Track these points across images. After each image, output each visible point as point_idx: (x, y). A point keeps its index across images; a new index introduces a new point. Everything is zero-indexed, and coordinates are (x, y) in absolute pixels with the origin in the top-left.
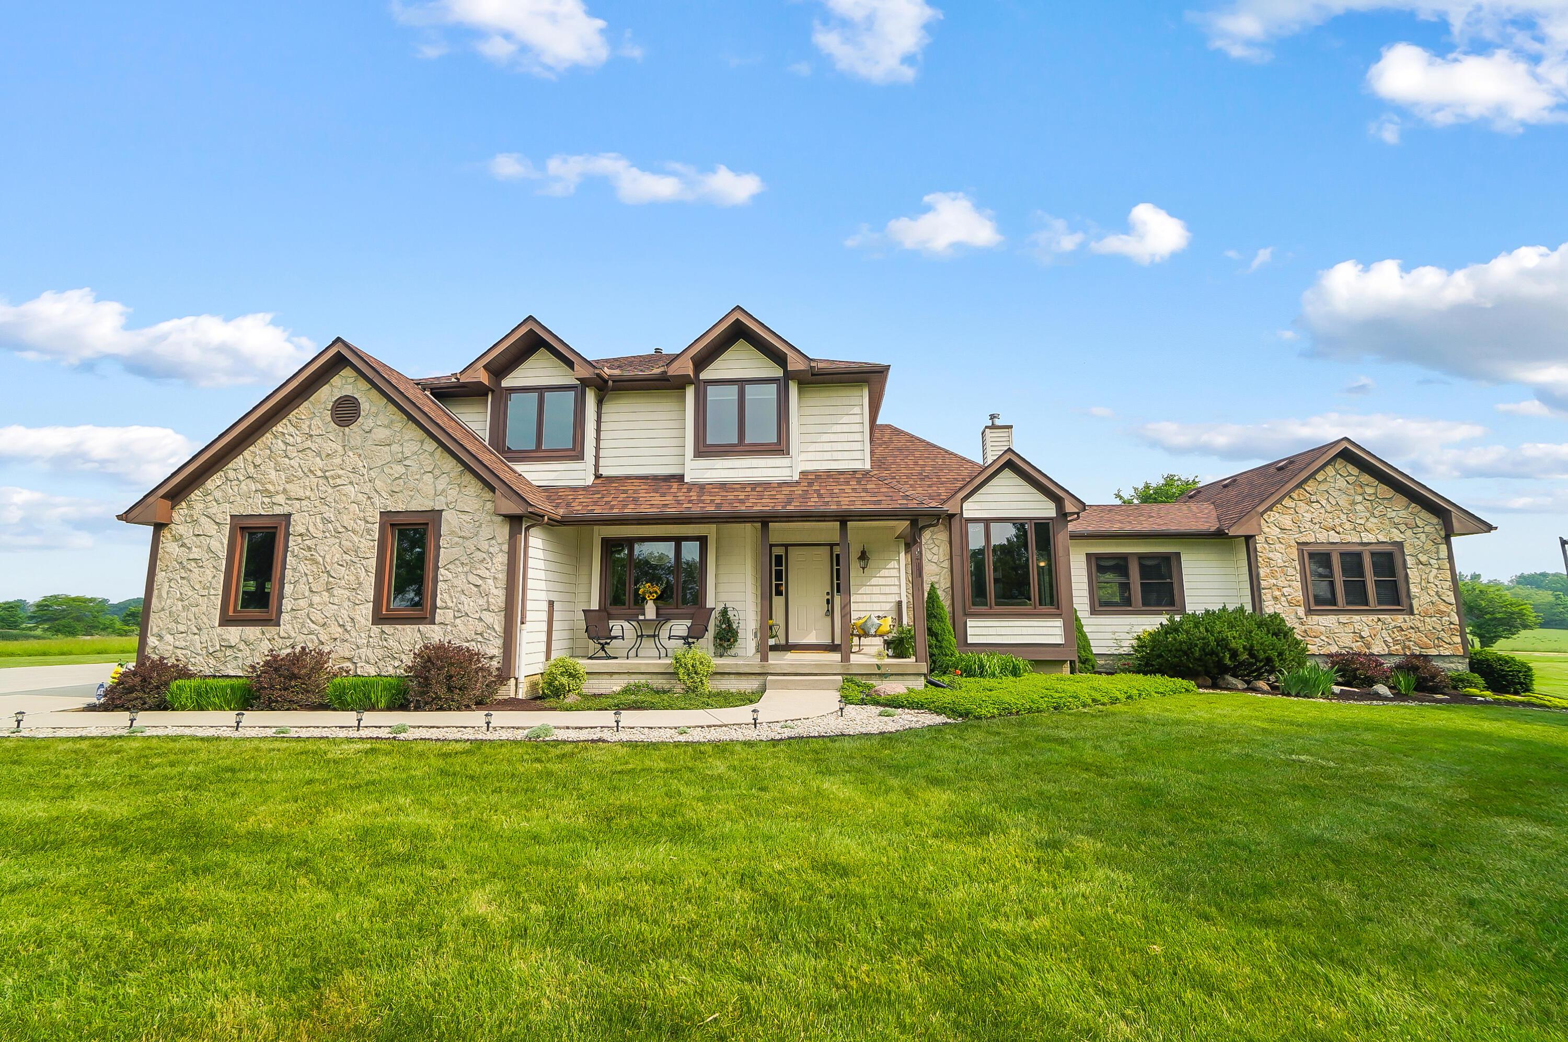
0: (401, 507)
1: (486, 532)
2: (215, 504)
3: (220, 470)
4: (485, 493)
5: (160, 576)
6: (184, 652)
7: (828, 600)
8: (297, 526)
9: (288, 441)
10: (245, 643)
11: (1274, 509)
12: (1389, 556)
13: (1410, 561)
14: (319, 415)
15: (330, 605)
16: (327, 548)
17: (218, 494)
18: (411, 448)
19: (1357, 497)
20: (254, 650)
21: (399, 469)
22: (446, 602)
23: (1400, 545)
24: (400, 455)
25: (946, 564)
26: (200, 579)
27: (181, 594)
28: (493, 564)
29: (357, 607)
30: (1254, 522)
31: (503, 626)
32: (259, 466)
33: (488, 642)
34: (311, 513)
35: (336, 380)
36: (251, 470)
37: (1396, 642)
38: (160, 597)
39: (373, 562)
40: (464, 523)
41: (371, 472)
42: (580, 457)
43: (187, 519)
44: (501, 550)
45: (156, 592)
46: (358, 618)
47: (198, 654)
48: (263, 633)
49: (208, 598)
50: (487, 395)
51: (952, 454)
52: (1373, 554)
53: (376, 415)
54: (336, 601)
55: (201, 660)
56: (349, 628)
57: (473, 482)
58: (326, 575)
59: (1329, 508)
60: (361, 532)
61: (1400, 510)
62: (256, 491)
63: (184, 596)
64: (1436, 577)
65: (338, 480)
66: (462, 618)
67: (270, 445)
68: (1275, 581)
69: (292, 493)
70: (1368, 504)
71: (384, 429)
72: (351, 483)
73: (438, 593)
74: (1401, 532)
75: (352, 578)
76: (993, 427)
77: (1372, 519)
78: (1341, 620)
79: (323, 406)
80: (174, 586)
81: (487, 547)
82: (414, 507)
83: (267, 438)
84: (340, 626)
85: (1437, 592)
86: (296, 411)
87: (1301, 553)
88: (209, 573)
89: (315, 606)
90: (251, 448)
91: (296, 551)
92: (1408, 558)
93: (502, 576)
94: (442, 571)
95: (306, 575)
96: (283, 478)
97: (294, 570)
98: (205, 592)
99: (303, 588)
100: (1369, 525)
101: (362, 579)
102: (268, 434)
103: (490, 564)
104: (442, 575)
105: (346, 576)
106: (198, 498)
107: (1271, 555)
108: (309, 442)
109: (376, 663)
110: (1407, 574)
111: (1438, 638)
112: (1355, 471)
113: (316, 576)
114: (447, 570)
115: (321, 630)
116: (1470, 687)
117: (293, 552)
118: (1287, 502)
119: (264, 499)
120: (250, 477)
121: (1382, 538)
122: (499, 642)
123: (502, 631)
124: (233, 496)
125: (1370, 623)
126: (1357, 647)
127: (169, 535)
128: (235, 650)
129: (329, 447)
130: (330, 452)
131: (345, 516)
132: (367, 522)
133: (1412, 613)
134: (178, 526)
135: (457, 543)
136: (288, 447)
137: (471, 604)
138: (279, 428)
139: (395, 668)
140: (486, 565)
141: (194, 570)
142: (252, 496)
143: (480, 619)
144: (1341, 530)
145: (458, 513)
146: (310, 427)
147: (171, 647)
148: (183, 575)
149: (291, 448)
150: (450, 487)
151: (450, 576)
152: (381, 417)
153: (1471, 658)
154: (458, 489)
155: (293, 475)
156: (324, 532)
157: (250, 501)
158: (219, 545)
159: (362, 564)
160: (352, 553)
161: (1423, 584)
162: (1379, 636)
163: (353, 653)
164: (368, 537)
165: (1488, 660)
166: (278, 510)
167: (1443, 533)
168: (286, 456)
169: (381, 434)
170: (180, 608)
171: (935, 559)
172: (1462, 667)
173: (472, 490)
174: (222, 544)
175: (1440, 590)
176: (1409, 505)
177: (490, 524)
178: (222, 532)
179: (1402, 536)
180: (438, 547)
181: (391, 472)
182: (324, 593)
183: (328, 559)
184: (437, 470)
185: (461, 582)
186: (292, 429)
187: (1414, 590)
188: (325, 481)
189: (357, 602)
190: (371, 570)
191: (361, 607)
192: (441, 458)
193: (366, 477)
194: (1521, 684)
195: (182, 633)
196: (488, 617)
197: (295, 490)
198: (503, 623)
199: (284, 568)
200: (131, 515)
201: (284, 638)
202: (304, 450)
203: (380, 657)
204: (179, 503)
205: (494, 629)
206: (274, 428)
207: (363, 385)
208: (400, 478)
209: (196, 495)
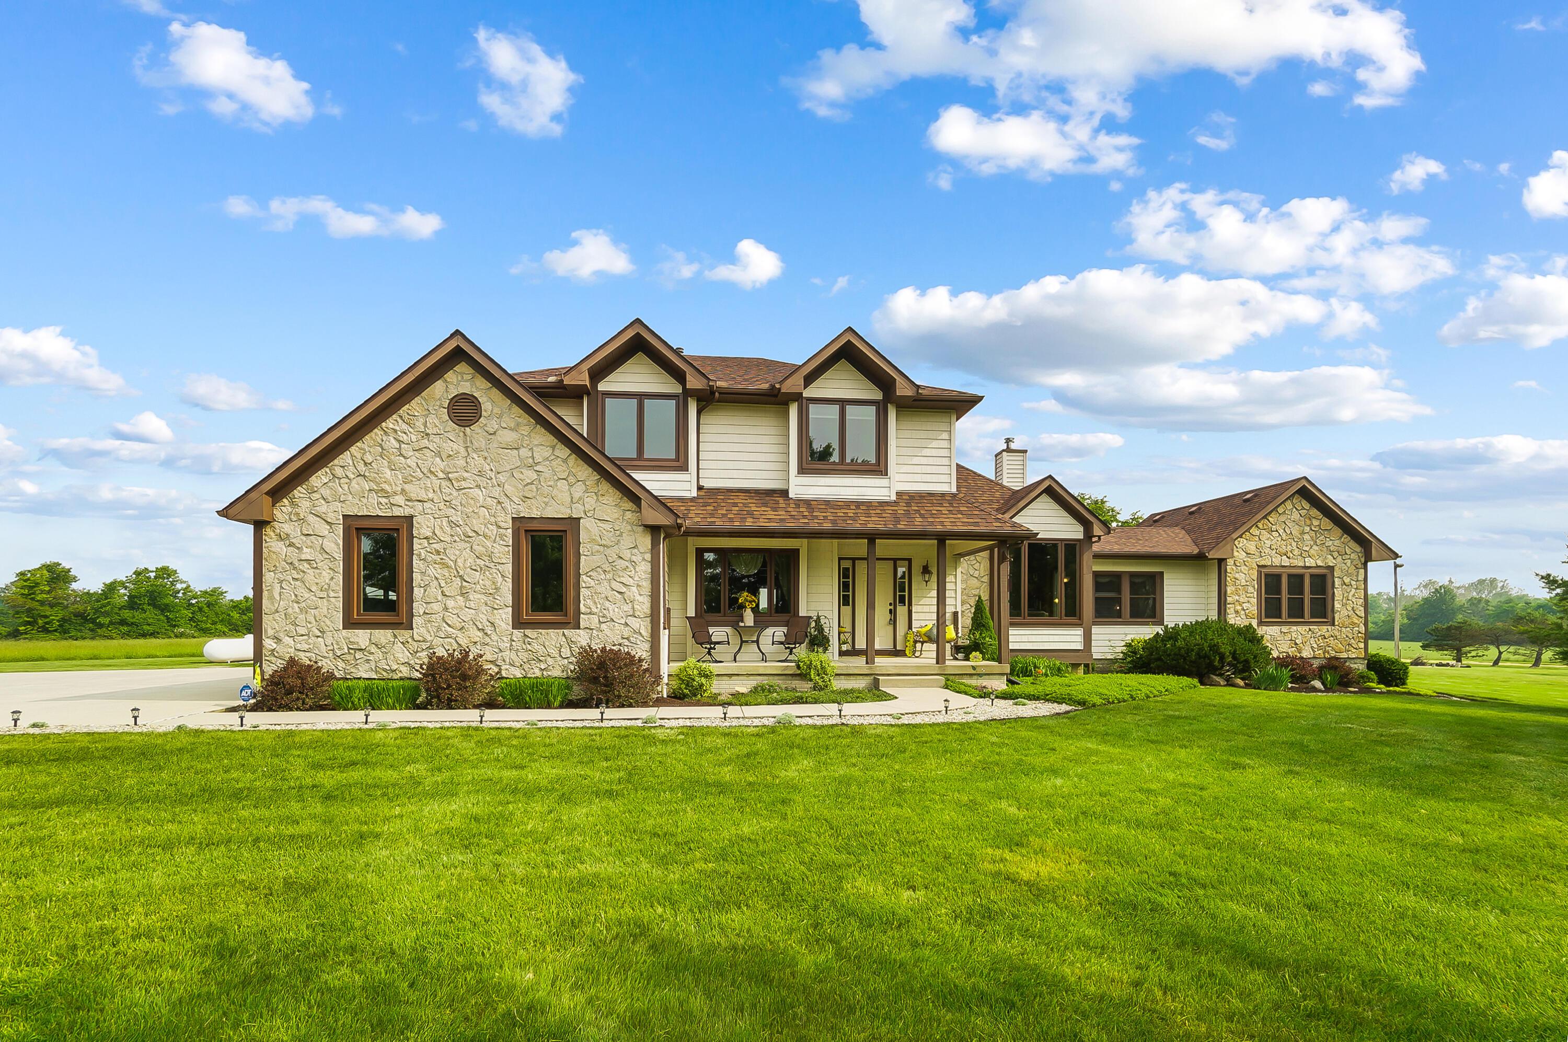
0: (535, 514)
1: (627, 541)
2: (323, 502)
3: (326, 466)
4: (624, 502)
5: (268, 577)
6: (308, 654)
7: (891, 610)
8: (422, 527)
9: (401, 439)
10: (376, 645)
11: (1244, 536)
12: (1323, 577)
13: (1337, 582)
14: (434, 412)
15: (467, 609)
16: (457, 553)
17: (326, 492)
18: (542, 453)
19: (1306, 528)
20: (386, 653)
21: (530, 475)
22: (590, 608)
23: (1331, 569)
24: (531, 460)
25: (986, 579)
26: (316, 581)
27: (296, 596)
28: (636, 572)
29: (495, 611)
30: (1228, 547)
31: (650, 631)
32: (370, 464)
33: (635, 646)
34: (436, 516)
35: (450, 376)
36: (361, 467)
37: (1320, 647)
38: (271, 598)
39: (509, 567)
40: (604, 532)
41: (498, 476)
42: (684, 468)
43: (292, 517)
44: (644, 559)
45: (265, 594)
46: (497, 622)
47: (325, 657)
48: (395, 636)
49: (328, 600)
50: (582, 398)
51: (980, 475)
52: (1312, 576)
53: (500, 417)
54: (473, 606)
55: (329, 662)
56: (489, 632)
57: (611, 491)
58: (458, 579)
59: (1284, 537)
60: (494, 538)
61: (1336, 539)
62: (370, 490)
63: (300, 598)
64: (1354, 595)
65: (463, 482)
66: (607, 623)
67: (380, 442)
68: (1237, 598)
69: (412, 495)
70: (1313, 534)
71: (510, 432)
72: (478, 486)
73: (581, 599)
74: (1334, 558)
75: (488, 583)
76: (1008, 450)
77: (1315, 547)
78: (1283, 630)
79: (438, 403)
80: (287, 588)
81: (629, 555)
82: (550, 513)
83: (376, 434)
84: (479, 630)
85: (1353, 608)
86: (407, 406)
87: (1260, 573)
88: (326, 575)
89: (451, 610)
90: (358, 444)
91: (423, 554)
92: (1336, 580)
93: (647, 585)
94: (584, 577)
95: (437, 579)
96: (400, 477)
97: (423, 573)
98: (323, 594)
99: (433, 591)
100: (1312, 552)
101: (499, 584)
102: (376, 430)
103: (633, 572)
104: (585, 582)
105: (481, 581)
106: (302, 495)
107: (1237, 576)
108: (426, 441)
109: (521, 665)
110: (1334, 593)
111: (1349, 644)
112: (1306, 505)
113: (449, 581)
114: (590, 576)
115: (459, 634)
116: (1369, 682)
117: (419, 555)
118: (1254, 531)
119: (380, 499)
120: (360, 475)
121: (1320, 563)
122: (647, 646)
123: (649, 635)
124: (344, 494)
125: (1303, 633)
126: (1292, 652)
127: (272, 534)
128: (365, 653)
129: (449, 448)
130: (451, 453)
131: (474, 521)
132: (499, 527)
133: (1333, 625)
134: (282, 525)
135: (598, 552)
136: (403, 446)
137: (616, 610)
138: (389, 424)
139: (541, 670)
140: (629, 573)
141: (308, 571)
142: (366, 495)
143: (626, 624)
144: (1291, 555)
145: (597, 521)
146: (425, 425)
147: (293, 650)
148: (296, 576)
149: (406, 446)
150: (587, 495)
151: (593, 583)
152: (505, 418)
153: (1369, 660)
154: (595, 498)
155: (411, 475)
156: (452, 535)
157: (365, 500)
158: (333, 545)
159: (498, 570)
160: (486, 558)
161: (1344, 601)
162: (1308, 643)
163: (496, 656)
164: (501, 542)
165: (1380, 661)
166: (397, 512)
167: (1363, 560)
168: (401, 455)
169: (508, 437)
170: (297, 610)
171: (976, 574)
172: (1361, 667)
173: (611, 499)
174: (338, 545)
175: (1355, 606)
176: (1343, 535)
177: (631, 533)
178: (335, 532)
179: (1334, 561)
180: (578, 555)
181: (521, 476)
182: (458, 597)
183: (460, 563)
184: (571, 477)
185: (604, 589)
186: (405, 426)
187: (1337, 605)
188: (448, 483)
189: (496, 607)
190: (508, 575)
191: (500, 611)
192: (575, 466)
193: (494, 480)
194: (1400, 679)
195: (302, 635)
196: (634, 623)
197: (414, 490)
198: (649, 628)
199: (411, 572)
200: (231, 512)
201: (419, 641)
202: (420, 449)
203: (525, 660)
204: (280, 500)
205: (640, 633)
206: (384, 424)
207: (482, 383)
208: (532, 483)
209: (299, 492)
